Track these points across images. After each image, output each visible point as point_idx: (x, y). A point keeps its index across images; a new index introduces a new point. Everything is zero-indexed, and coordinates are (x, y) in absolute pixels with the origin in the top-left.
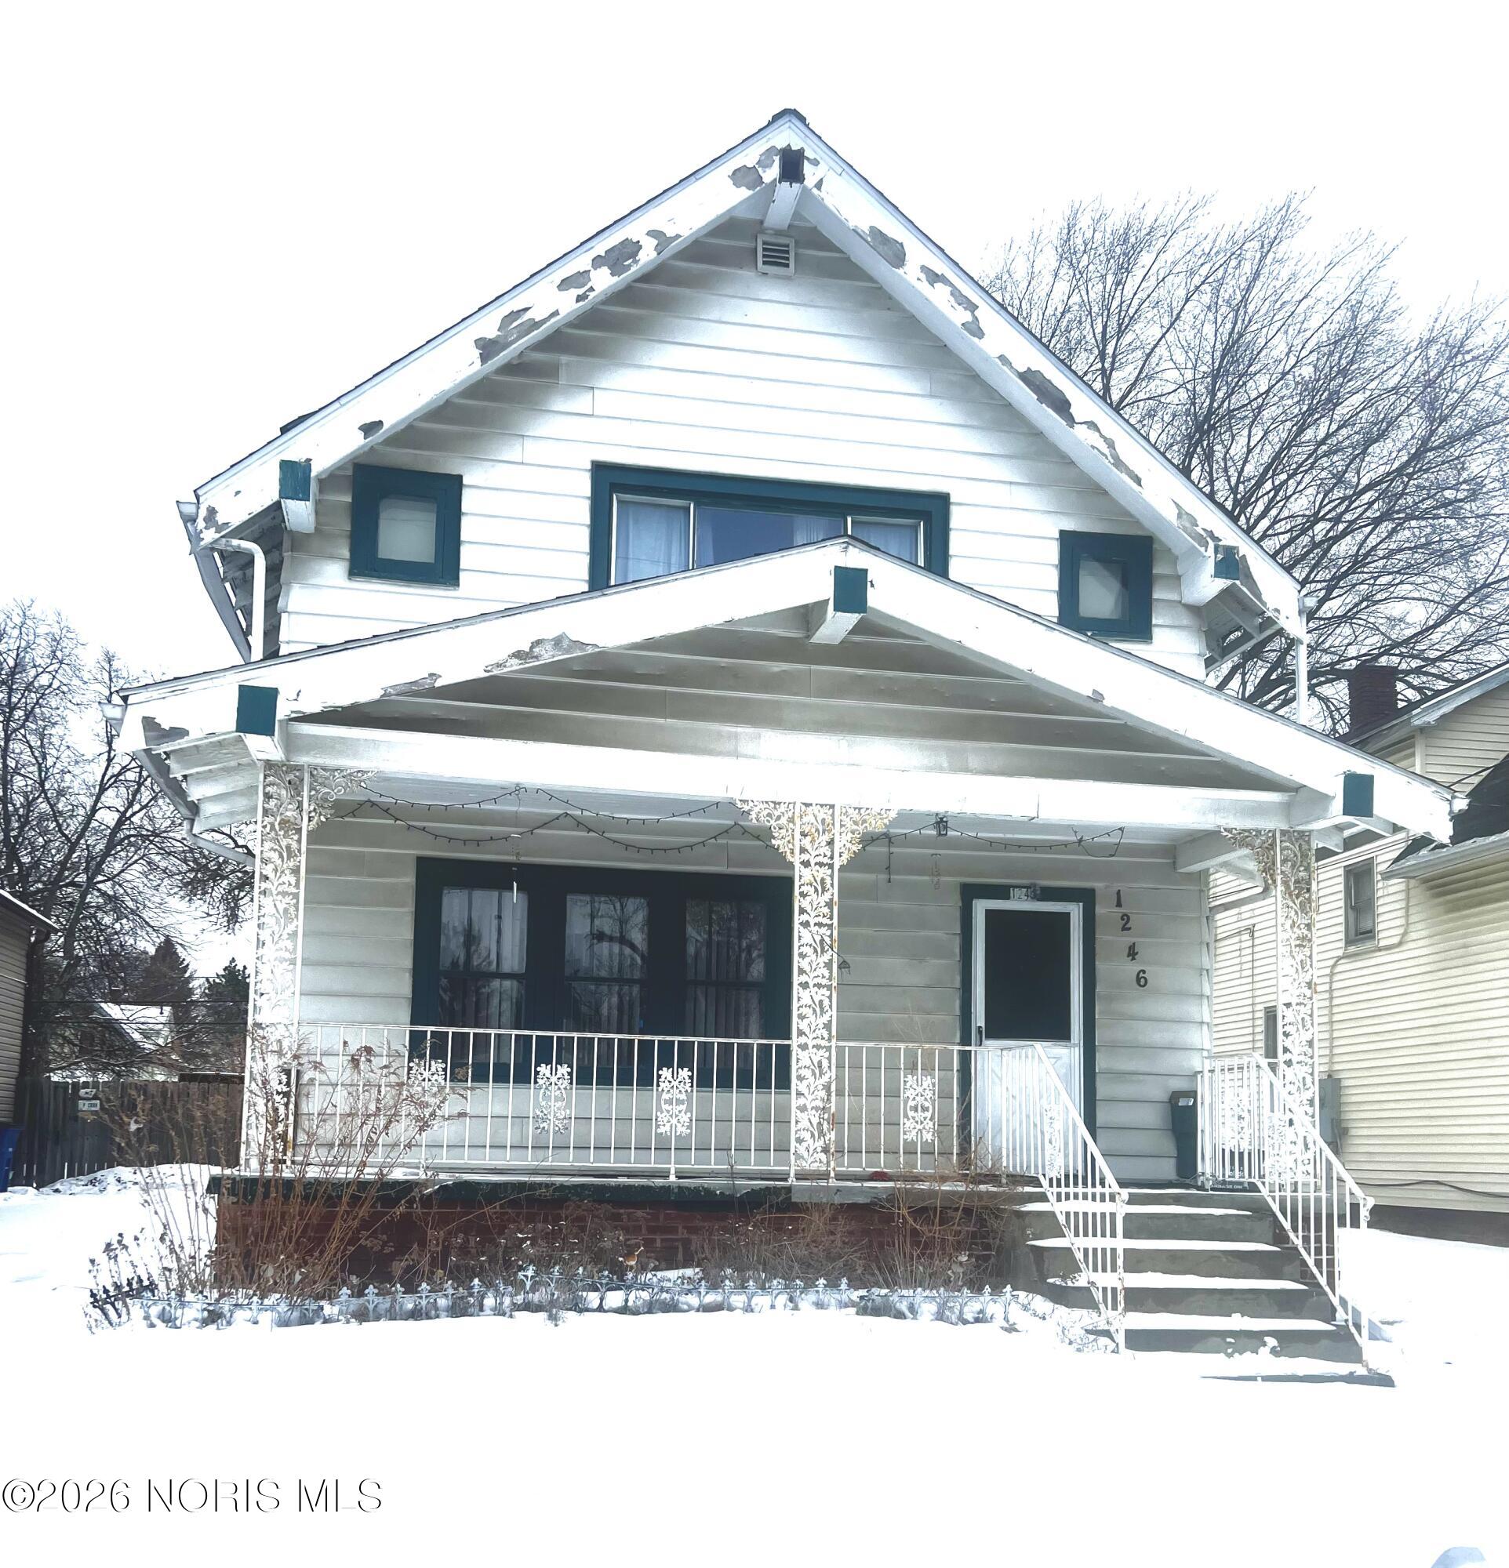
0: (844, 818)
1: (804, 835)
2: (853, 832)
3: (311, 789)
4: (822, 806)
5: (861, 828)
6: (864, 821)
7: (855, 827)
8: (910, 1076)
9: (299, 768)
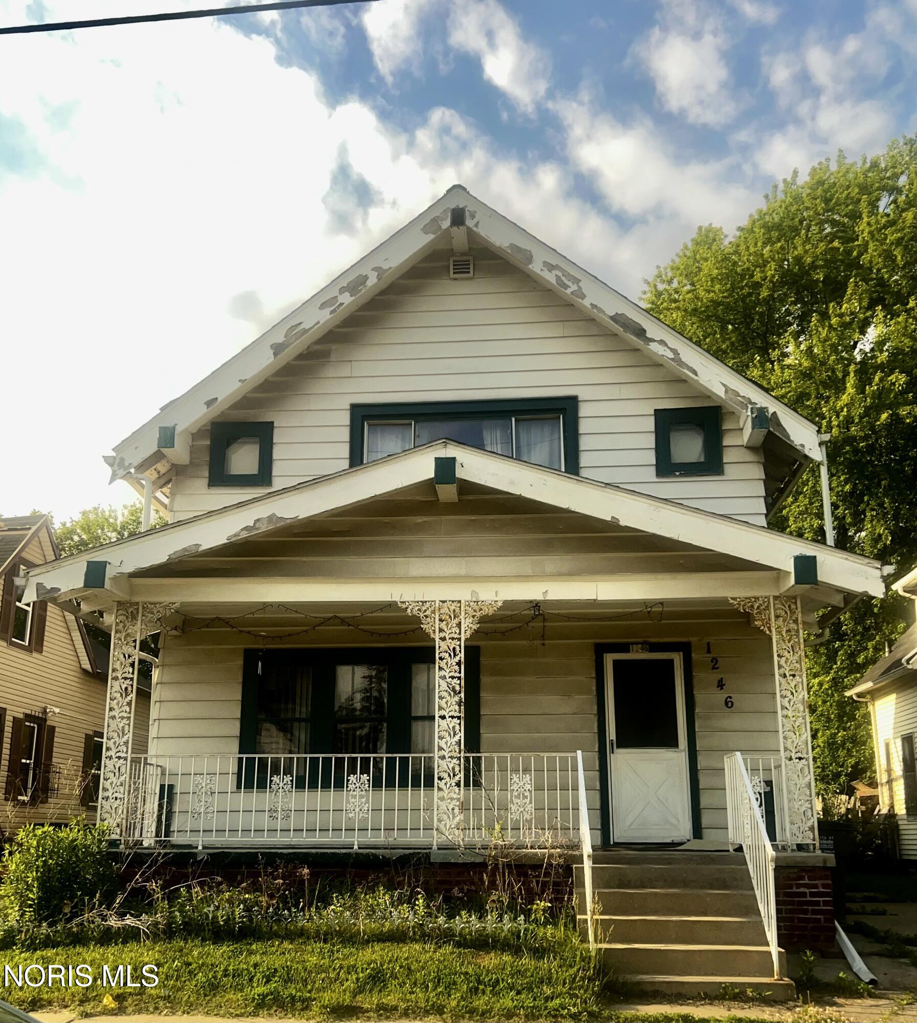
0: (467, 608)
1: (441, 620)
2: (473, 616)
3: (143, 616)
4: (453, 602)
5: (478, 614)
6: (481, 610)
7: (475, 614)
8: (514, 775)
9: (137, 604)
